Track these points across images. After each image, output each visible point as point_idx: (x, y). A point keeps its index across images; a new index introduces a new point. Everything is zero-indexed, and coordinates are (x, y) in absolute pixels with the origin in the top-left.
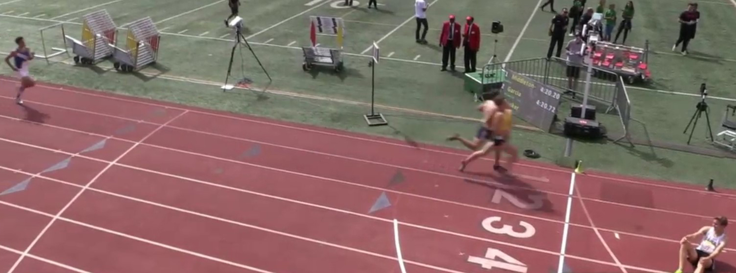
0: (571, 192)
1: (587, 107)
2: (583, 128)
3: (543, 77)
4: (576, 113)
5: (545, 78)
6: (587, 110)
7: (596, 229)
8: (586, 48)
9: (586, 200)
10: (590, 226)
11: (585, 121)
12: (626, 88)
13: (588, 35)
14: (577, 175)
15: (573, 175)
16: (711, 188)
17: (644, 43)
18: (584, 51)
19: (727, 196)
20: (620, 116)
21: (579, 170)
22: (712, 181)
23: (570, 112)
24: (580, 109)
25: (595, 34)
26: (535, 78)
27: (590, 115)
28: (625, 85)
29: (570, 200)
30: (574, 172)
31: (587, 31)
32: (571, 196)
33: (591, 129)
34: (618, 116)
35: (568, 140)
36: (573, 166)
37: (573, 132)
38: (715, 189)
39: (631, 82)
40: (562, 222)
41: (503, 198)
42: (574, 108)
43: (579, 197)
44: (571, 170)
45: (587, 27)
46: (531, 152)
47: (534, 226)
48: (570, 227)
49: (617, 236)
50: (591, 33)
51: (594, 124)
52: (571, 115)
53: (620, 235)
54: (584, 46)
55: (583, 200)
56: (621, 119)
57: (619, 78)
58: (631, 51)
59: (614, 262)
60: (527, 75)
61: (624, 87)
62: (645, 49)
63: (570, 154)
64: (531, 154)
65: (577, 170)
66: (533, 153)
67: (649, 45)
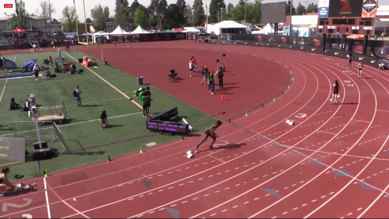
0: (46, 188)
1: (41, 142)
2: (42, 153)
3: (14, 134)
4: (37, 147)
5: (15, 134)
6: (42, 144)
7: (64, 201)
8: (31, 113)
9: (55, 189)
10: (60, 200)
11: (43, 149)
12: (58, 127)
13: (30, 106)
14: (46, 178)
15: (44, 179)
16: (110, 160)
17: (62, 103)
18: (31, 115)
19: (118, 160)
20: (60, 141)
21: (47, 175)
22: (109, 156)
23: (34, 147)
24: (38, 144)
25: (33, 105)
26: (9, 136)
27: (45, 145)
28: (57, 126)
29: (46, 192)
30: (44, 177)
31: (29, 105)
32: (46, 190)
33: (47, 152)
34: (59, 142)
35: (37, 162)
36: (43, 174)
37: (38, 157)
38: (111, 159)
39: (61, 123)
40: (46, 205)
41: (8, 207)
42: (35, 145)
43: (51, 189)
44: (42, 176)
45: (28, 102)
46: (18, 175)
47: (31, 214)
48: (50, 206)
49: (75, 200)
50: (31, 105)
51: (48, 149)
52: (34, 149)
53: (76, 198)
54: (30, 112)
55: (53, 189)
56: (61, 142)
57: (54, 123)
58: (56, 108)
59: (77, 213)
60: (4, 135)
61: (57, 127)
62: (63, 106)
63: (40, 169)
64: (18, 177)
65: (46, 176)
66: (19, 176)
67: (64, 103)
